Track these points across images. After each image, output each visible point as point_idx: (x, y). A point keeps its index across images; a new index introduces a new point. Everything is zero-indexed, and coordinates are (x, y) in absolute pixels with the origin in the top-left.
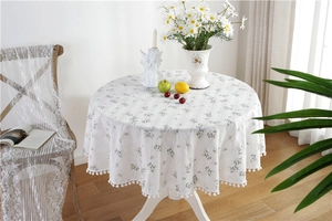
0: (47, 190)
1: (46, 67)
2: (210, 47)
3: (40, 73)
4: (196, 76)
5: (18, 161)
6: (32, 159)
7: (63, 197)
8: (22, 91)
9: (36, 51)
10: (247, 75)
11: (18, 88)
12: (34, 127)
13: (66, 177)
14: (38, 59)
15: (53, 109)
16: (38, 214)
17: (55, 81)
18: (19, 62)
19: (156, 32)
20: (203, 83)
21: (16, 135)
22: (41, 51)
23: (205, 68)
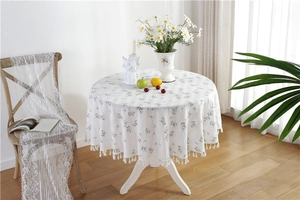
0: (57, 163)
1: (49, 70)
2: (175, 50)
3: (44, 74)
4: (165, 73)
5: (35, 141)
6: (46, 139)
7: (69, 169)
8: (30, 90)
9: (40, 58)
10: (199, 67)
11: (26, 87)
12: (42, 117)
13: (72, 153)
14: (42, 64)
15: (56, 102)
16: (50, 183)
17: (57, 80)
18: (27, 67)
19: (135, 42)
20: (171, 77)
21: (31, 123)
22: (44, 57)
23: (172, 66)
